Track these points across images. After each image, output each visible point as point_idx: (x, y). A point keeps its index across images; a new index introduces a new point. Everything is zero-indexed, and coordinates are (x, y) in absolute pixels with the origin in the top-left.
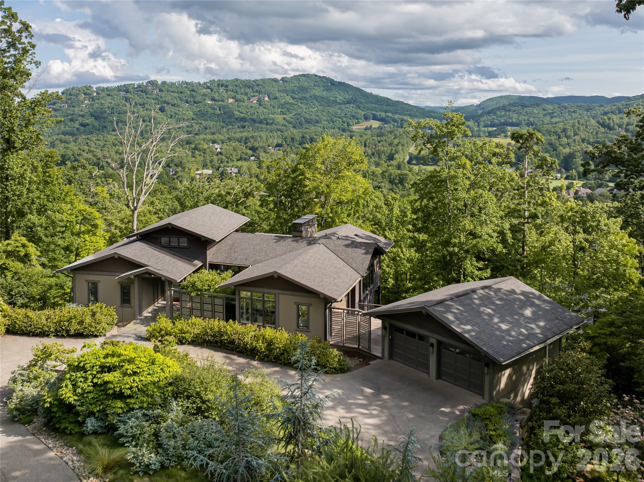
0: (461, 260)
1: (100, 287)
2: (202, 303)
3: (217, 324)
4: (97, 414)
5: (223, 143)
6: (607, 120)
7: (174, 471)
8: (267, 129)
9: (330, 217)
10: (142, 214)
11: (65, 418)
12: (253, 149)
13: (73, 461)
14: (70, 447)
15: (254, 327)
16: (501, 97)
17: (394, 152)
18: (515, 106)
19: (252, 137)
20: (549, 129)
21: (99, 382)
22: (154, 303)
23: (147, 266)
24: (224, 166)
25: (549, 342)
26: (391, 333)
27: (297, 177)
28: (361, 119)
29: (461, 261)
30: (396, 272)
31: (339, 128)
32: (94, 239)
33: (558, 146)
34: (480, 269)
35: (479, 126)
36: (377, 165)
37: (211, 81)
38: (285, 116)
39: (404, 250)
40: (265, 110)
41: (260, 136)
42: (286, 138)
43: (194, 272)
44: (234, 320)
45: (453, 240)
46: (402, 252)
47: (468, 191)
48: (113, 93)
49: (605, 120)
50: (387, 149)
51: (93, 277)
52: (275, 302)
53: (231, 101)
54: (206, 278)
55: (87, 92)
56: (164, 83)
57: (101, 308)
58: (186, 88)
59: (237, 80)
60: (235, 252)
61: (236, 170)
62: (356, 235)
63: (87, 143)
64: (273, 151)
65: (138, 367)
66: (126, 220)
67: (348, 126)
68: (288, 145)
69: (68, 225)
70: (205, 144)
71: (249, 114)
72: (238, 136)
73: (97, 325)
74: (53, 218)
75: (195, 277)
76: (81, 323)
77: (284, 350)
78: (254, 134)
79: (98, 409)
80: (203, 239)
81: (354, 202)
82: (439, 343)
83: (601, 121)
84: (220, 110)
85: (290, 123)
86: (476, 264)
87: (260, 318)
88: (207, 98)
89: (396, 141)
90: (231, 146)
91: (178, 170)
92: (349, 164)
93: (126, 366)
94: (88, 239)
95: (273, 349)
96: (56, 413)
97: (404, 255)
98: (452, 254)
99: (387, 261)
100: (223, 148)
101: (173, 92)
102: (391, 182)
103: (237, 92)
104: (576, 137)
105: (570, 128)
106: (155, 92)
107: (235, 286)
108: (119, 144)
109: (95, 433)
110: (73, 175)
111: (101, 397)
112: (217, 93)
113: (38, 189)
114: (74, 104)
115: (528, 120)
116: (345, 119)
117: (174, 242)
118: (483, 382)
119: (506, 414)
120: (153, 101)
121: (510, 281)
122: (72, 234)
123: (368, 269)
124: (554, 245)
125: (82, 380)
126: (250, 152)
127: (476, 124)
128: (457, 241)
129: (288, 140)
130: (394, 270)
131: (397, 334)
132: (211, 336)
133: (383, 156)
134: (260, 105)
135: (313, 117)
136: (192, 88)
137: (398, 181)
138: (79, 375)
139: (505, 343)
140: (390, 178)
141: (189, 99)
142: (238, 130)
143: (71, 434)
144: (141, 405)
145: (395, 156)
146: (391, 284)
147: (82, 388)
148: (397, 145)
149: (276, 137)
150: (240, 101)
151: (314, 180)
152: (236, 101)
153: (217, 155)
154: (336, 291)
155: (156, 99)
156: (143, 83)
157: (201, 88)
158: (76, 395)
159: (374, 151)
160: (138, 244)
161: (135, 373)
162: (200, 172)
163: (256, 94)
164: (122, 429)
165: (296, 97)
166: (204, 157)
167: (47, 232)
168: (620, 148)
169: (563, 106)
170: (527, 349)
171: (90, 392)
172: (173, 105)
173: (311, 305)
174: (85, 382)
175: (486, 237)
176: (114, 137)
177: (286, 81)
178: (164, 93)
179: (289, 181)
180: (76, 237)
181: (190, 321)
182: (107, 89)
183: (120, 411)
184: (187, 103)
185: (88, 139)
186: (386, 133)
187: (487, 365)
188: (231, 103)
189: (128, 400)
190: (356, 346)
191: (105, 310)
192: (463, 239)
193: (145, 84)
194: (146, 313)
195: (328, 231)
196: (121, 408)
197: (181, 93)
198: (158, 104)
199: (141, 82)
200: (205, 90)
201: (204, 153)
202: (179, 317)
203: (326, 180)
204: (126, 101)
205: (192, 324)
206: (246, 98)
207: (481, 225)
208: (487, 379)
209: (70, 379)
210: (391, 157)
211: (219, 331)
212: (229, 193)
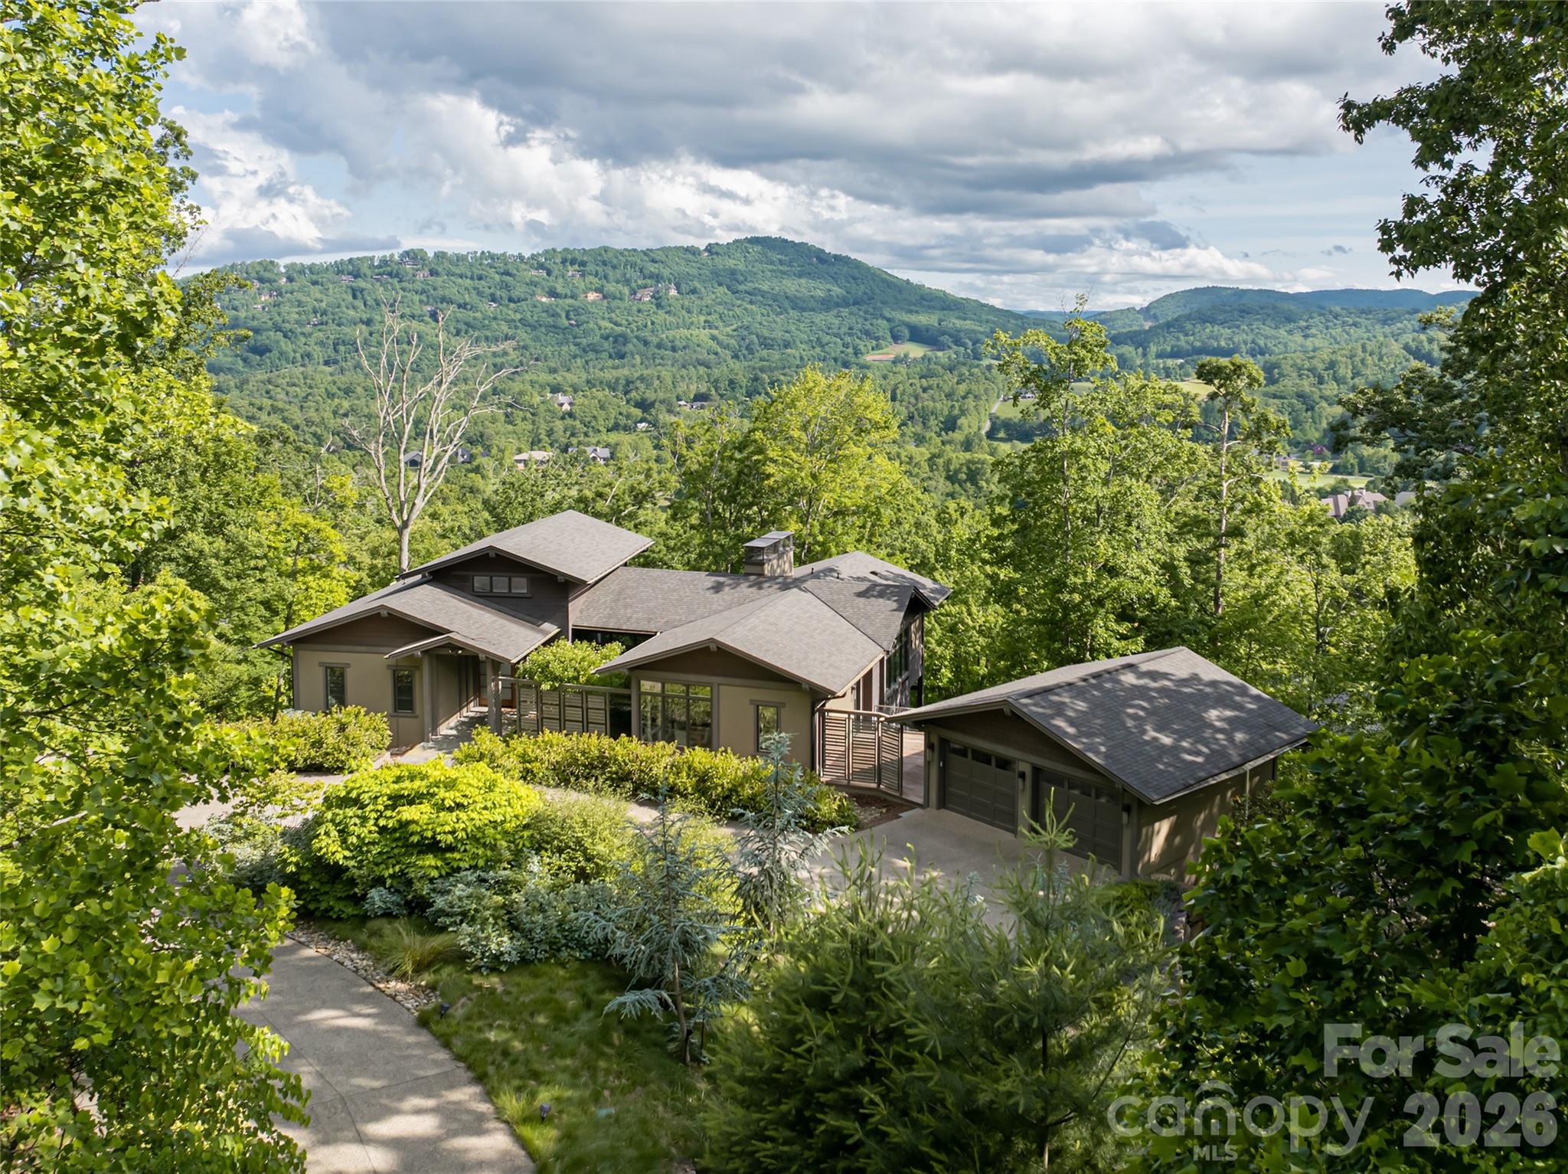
0: (1087, 619)
1: (350, 676)
2: (562, 705)
3: (596, 743)
4: (389, 882)
5: (575, 391)
6: (1426, 344)
7: (544, 968)
8: (675, 361)
9: (817, 543)
10: (418, 536)
11: (326, 893)
12: (644, 405)
13: (352, 960)
14: (340, 940)
15: (671, 748)
16: (1197, 291)
17: (956, 412)
18: (1225, 312)
19: (642, 378)
20: (1299, 361)
21: (391, 824)
22: (461, 709)
23: (450, 632)
24: (579, 443)
25: (1249, 766)
26: (943, 757)
27: (748, 458)
28: (884, 339)
29: (1087, 622)
30: (957, 655)
31: (836, 360)
32: (325, 584)
33: (1317, 399)
34: (1123, 637)
35: (1144, 355)
36: (920, 440)
37: (547, 252)
38: (715, 332)
39: (974, 609)
40: (670, 319)
41: (659, 377)
42: (716, 381)
43: (544, 644)
44: (629, 735)
45: (1072, 580)
46: (970, 614)
47: (1106, 483)
48: (322, 278)
49: (1421, 342)
50: (943, 407)
51: (335, 657)
52: (710, 700)
53: (592, 296)
54: (570, 655)
55: (264, 275)
56: (440, 256)
57: (357, 716)
58: (491, 267)
59: (606, 249)
60: (626, 607)
61: (606, 453)
62: (873, 573)
63: (267, 392)
64: (687, 409)
65: (465, 796)
66: (384, 550)
67: (856, 354)
68: (722, 396)
69: (271, 554)
70: (535, 394)
71: (633, 326)
72: (609, 375)
73: (350, 749)
74: (241, 539)
75: (548, 654)
76: (318, 744)
77: (730, 790)
78: (645, 372)
79: (391, 871)
80: (560, 579)
81: (870, 512)
82: (1037, 770)
83: (1413, 345)
84: (568, 318)
85: (726, 347)
86: (1115, 627)
87: (680, 734)
88: (538, 291)
89: (962, 388)
90: (594, 398)
91: (474, 451)
92: (860, 431)
93: (442, 793)
94: (313, 585)
95: (709, 788)
96: (307, 883)
97: (973, 620)
98: (1067, 608)
99: (938, 632)
100: (577, 402)
101: (461, 276)
102: (951, 478)
103: (605, 277)
104: (1356, 380)
105: (1344, 359)
106: (420, 276)
107: (631, 669)
108: (341, 393)
109: (388, 915)
110: (261, 455)
111: (396, 851)
112: (561, 280)
113: (203, 481)
114: (236, 303)
115: (1253, 342)
116: (848, 339)
117: (501, 584)
118: (1119, 840)
119: (1162, 898)
120: (416, 298)
121: (1179, 655)
122: (280, 575)
123: (899, 638)
124: (1276, 593)
125: (358, 821)
126: (637, 412)
127: (1140, 350)
128: (1079, 581)
129: (721, 385)
130: (951, 651)
131: (955, 759)
132: (584, 765)
133: (933, 422)
134: (659, 306)
135: (778, 334)
136: (504, 267)
137: (964, 477)
138: (351, 814)
139: (1161, 767)
140: (948, 471)
141: (498, 293)
142: (610, 363)
143: (339, 919)
144: (473, 863)
145: (959, 422)
146: (945, 680)
147: (358, 837)
148: (964, 397)
149: (695, 378)
150: (614, 298)
151: (785, 464)
152: (605, 297)
153: (563, 418)
154: (834, 677)
155: (423, 292)
156: (392, 255)
157: (524, 266)
158: (348, 849)
159: (912, 409)
160: (427, 589)
161: (459, 806)
162: (524, 456)
163: (649, 282)
164: (440, 902)
165: (741, 287)
166: (533, 423)
167: (229, 568)
168: (1408, 394)
169: (1331, 312)
170: (1205, 779)
171: (373, 843)
172: (462, 306)
173: (783, 705)
174: (363, 825)
175: (1137, 572)
176: (330, 378)
177: (717, 254)
178: (440, 279)
179: (732, 467)
180: (288, 581)
181: (540, 739)
182: (312, 269)
183: (434, 873)
184: (494, 300)
185: (269, 382)
186: (941, 371)
187: (1127, 809)
188: (594, 302)
189: (448, 855)
190: (874, 785)
191: (365, 721)
192: (1091, 576)
193: (396, 257)
194: (447, 729)
195: (818, 566)
196: (437, 868)
197: (480, 278)
198: (427, 304)
199: (387, 253)
200: (534, 272)
201: (533, 414)
202: (518, 731)
203: (811, 463)
204: (355, 297)
205: (546, 743)
206: (626, 291)
207: (1128, 548)
208: (1127, 836)
209: (332, 821)
210: (950, 425)
211: (601, 757)
212: (600, 495)
